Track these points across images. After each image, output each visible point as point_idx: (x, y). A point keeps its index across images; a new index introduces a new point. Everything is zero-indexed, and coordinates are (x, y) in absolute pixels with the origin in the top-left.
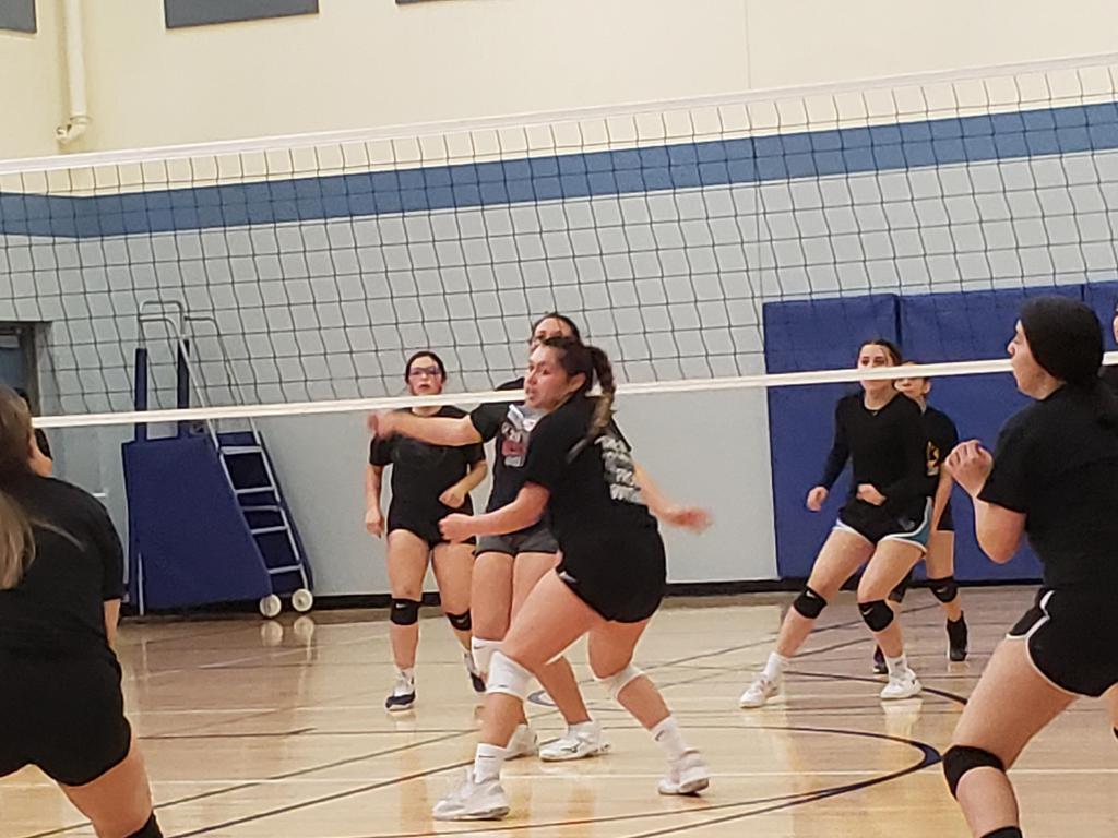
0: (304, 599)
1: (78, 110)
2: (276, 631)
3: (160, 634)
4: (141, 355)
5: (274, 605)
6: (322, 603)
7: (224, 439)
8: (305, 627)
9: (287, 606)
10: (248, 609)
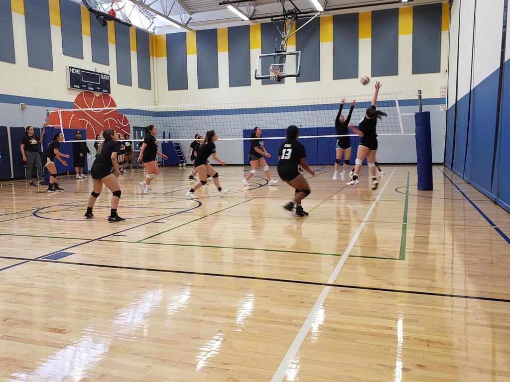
0: (185, 164)
1: (156, 100)
2: (181, 168)
3: (166, 168)
4: (164, 132)
5: (181, 165)
6: (187, 165)
7: (175, 144)
8: (185, 168)
9: (182, 165)
10: (177, 165)
